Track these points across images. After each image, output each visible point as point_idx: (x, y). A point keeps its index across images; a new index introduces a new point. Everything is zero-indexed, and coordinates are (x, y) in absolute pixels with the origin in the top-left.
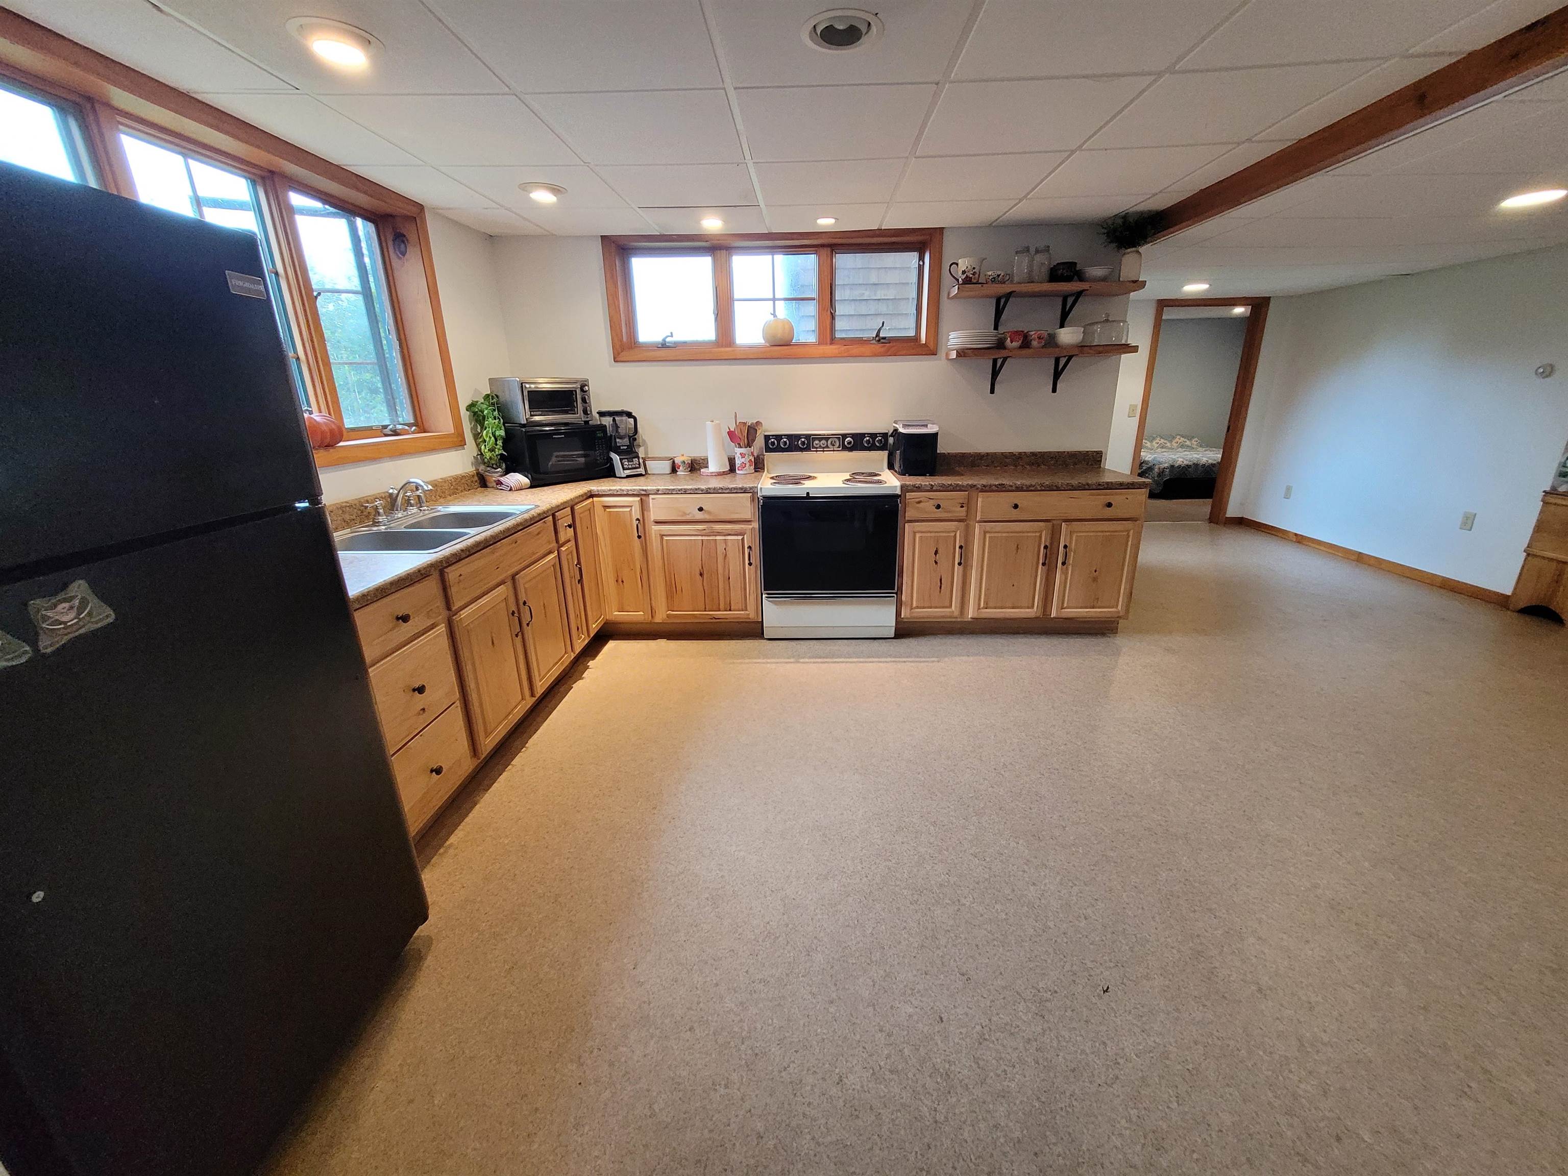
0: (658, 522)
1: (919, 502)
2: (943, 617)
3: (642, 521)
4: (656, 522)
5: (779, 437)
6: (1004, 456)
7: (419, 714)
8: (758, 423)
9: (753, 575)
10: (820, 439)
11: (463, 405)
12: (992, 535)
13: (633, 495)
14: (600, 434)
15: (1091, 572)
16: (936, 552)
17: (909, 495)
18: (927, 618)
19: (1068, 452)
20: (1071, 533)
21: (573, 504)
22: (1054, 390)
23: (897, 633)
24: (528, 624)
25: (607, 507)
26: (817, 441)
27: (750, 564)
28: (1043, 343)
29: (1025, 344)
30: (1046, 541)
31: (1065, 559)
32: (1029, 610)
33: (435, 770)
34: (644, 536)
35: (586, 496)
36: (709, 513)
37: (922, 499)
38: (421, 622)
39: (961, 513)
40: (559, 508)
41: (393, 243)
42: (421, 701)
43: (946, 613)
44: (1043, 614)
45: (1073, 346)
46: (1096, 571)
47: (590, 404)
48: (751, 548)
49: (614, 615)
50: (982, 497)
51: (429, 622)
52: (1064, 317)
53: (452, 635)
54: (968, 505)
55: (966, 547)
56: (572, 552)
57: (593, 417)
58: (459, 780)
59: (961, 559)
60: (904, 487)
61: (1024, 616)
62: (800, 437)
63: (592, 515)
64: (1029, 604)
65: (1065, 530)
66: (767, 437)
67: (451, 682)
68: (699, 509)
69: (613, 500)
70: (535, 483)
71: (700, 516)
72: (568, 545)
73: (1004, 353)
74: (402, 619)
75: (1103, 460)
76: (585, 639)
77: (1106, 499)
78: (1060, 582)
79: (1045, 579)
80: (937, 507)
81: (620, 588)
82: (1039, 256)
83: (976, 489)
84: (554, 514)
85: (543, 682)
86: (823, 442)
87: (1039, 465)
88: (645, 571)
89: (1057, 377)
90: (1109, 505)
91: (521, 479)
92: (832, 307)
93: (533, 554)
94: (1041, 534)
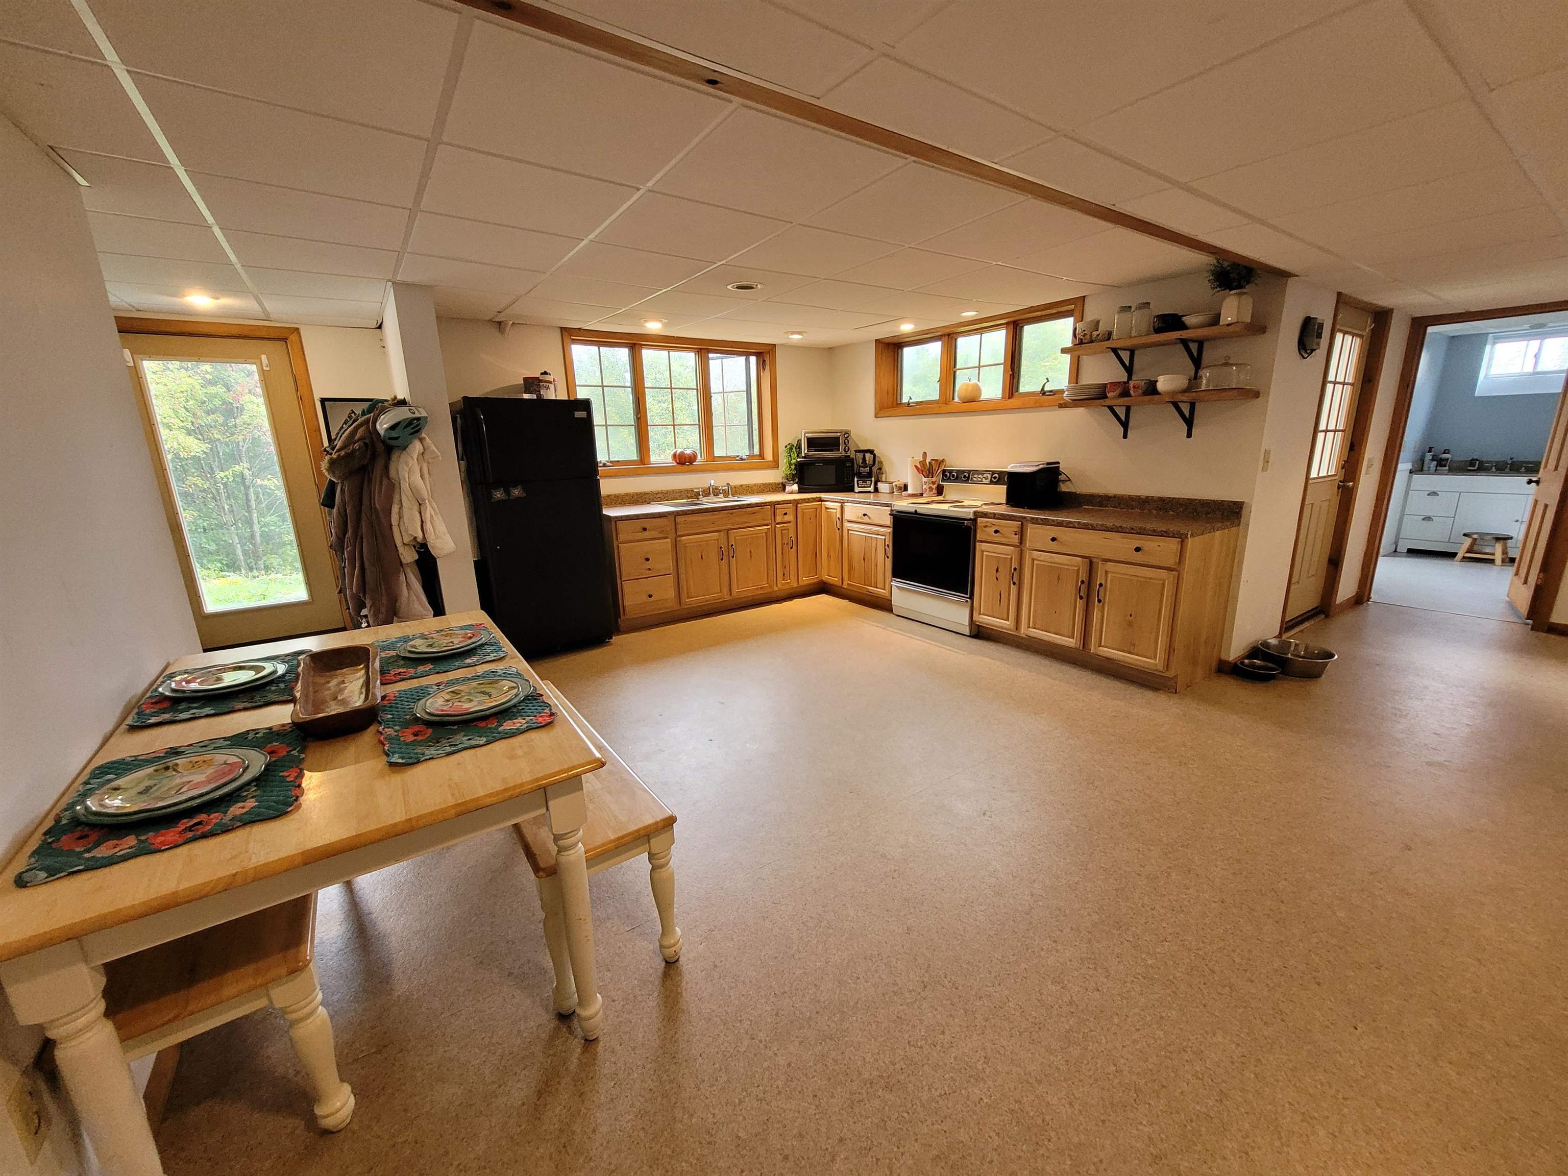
0: (849, 521)
1: (986, 527)
2: (1002, 627)
3: (841, 519)
5: (951, 472)
6: (1131, 499)
7: (647, 569)
8: (943, 461)
9: (884, 562)
10: (979, 474)
11: (783, 444)
12: (1039, 562)
13: (836, 503)
14: (848, 464)
15: (1126, 616)
16: (997, 571)
17: (979, 520)
18: (999, 627)
19: (1200, 500)
20: (1106, 572)
21: (796, 503)
22: (1189, 435)
23: (971, 632)
24: (733, 557)
25: (827, 508)
26: (976, 476)
27: (888, 557)
28: (1140, 391)
29: (1125, 393)
30: (1083, 576)
31: (1101, 597)
32: (1071, 640)
33: (650, 596)
34: (841, 529)
35: (814, 500)
36: (870, 518)
37: (988, 524)
38: (656, 534)
39: (1016, 539)
40: (778, 503)
41: (761, 365)
42: (648, 565)
43: (1004, 624)
44: (1083, 647)
45: (1174, 393)
46: (1131, 615)
47: (849, 445)
48: (888, 546)
49: (825, 577)
50: (1031, 529)
51: (661, 535)
52: (1197, 362)
53: (675, 545)
54: (1021, 533)
55: (1020, 569)
56: (788, 529)
57: (849, 453)
58: (665, 608)
59: (1015, 580)
60: (975, 513)
61: (1066, 644)
62: (963, 471)
63: (817, 512)
64: (1070, 634)
65: (1101, 569)
66: (944, 471)
67: (669, 565)
68: (865, 515)
69: (828, 504)
70: (801, 491)
71: (866, 519)
72: (785, 525)
73: (1108, 402)
74: (645, 529)
75: (1244, 512)
76: (792, 583)
77: (1137, 544)
78: (1097, 619)
79: (1083, 610)
80: (996, 532)
81: (829, 561)
82: (1140, 312)
83: (1027, 520)
84: (774, 505)
85: (742, 590)
86: (980, 476)
87: (1167, 511)
88: (840, 552)
89: (1189, 422)
90: (1138, 549)
91: (795, 487)
92: (1013, 370)
93: (746, 523)
94: (1079, 569)
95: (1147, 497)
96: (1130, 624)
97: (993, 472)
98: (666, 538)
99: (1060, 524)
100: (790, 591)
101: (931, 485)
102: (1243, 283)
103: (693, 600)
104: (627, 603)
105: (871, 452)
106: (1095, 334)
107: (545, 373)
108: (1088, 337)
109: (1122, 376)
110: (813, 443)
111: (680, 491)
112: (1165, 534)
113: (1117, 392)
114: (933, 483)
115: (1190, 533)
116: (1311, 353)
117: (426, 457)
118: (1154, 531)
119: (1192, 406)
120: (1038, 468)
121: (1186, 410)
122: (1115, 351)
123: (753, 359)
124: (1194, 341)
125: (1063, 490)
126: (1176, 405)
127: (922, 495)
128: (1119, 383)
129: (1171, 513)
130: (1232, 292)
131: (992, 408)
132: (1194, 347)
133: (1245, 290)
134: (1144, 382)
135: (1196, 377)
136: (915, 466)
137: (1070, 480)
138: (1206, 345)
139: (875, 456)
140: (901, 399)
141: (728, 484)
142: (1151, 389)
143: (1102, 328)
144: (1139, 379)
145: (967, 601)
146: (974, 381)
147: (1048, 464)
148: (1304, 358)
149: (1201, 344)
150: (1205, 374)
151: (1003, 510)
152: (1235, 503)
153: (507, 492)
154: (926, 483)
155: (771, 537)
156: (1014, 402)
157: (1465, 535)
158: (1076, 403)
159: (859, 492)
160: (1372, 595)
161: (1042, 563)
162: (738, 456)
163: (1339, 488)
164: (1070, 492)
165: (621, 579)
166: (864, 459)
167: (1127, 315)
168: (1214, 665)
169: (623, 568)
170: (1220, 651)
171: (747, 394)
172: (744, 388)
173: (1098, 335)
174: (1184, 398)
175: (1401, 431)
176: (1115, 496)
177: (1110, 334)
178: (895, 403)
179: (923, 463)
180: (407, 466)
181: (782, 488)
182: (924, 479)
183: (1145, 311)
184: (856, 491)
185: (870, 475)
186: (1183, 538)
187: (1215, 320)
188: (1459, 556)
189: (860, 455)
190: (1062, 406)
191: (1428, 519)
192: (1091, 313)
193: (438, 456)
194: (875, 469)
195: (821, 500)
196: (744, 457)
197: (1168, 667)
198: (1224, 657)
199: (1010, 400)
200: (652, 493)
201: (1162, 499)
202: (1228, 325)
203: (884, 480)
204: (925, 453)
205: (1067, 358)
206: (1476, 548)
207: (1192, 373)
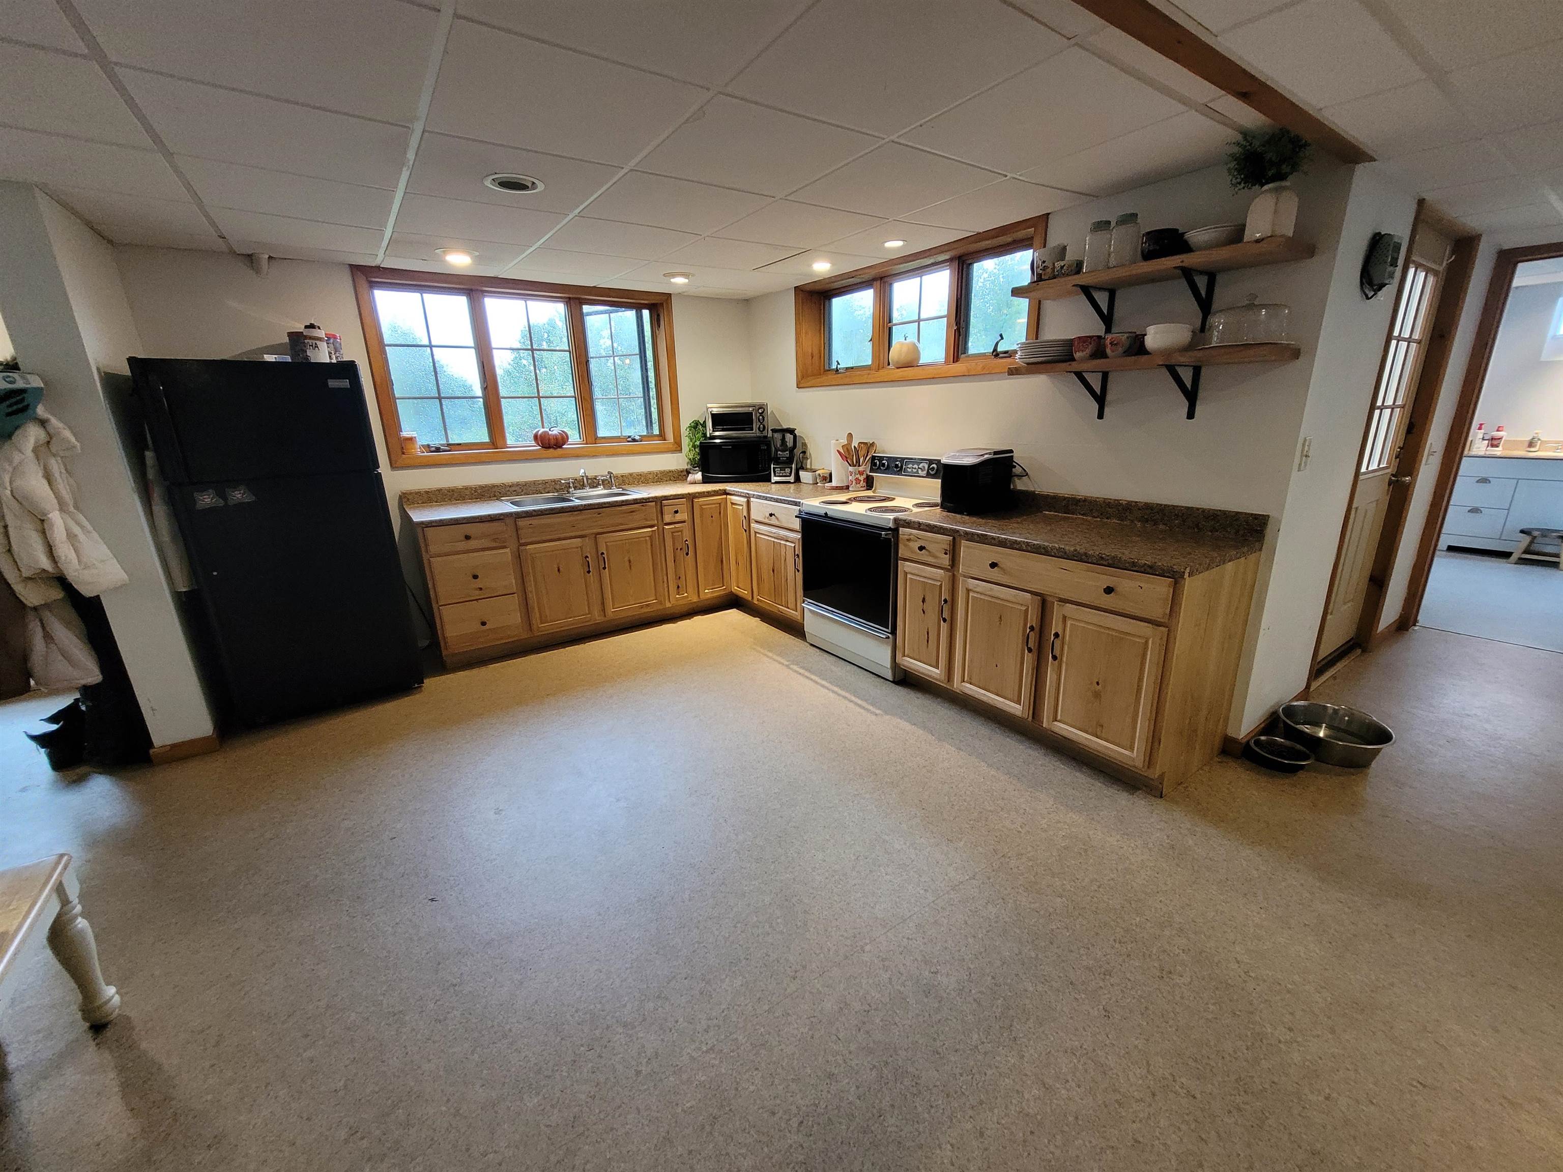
0: (757, 522)
1: (909, 540)
2: (930, 676)
3: (748, 518)
4: (756, 522)
5: (881, 459)
7: (476, 589)
8: (873, 444)
9: (794, 576)
10: (913, 463)
11: (685, 422)
12: (976, 595)
13: (743, 496)
14: (763, 446)
15: (1092, 683)
16: (924, 601)
17: (902, 530)
18: (927, 676)
20: (1065, 618)
21: (691, 497)
22: (1191, 415)
23: (894, 675)
24: (604, 568)
25: (733, 504)
26: (910, 466)
27: (798, 571)
28: (1120, 350)
29: (1099, 353)
30: (1033, 619)
31: (1057, 652)
32: (1017, 706)
33: (484, 624)
34: (748, 530)
35: (716, 493)
36: (777, 519)
37: (912, 537)
38: (485, 543)
39: (945, 560)
40: (666, 498)
41: (656, 321)
42: (479, 583)
43: (933, 673)
44: (1033, 717)
45: (1167, 352)
46: (1098, 683)
47: (765, 423)
48: (798, 555)
49: (735, 589)
50: (965, 547)
51: (494, 545)
52: (1206, 306)
53: (518, 557)
54: (953, 552)
55: (952, 602)
56: (681, 531)
57: (765, 433)
58: (509, 637)
59: (946, 615)
60: (896, 520)
61: (1012, 711)
62: (896, 459)
63: (721, 509)
64: (1016, 699)
65: (1057, 612)
66: (873, 458)
67: (510, 581)
68: (771, 515)
69: (735, 499)
70: (706, 480)
71: (773, 521)
72: (677, 525)
73: (1075, 366)
74: (468, 538)
75: (1269, 532)
76: (690, 597)
77: (1107, 581)
78: (1051, 682)
79: (1033, 669)
80: (921, 548)
81: (737, 569)
82: (1123, 229)
83: (960, 535)
84: (659, 501)
85: (616, 610)
86: (916, 466)
87: (1156, 523)
88: (748, 559)
89: (1192, 396)
90: (1109, 590)
91: (699, 476)
92: (958, 323)
93: (622, 524)
94: (1027, 609)
95: (1129, 503)
96: (1097, 695)
97: (931, 462)
98: (505, 547)
99: (1002, 544)
100: (691, 607)
101: (858, 476)
102: (1285, 168)
103: (544, 627)
104: (448, 634)
105: (792, 431)
106: (1058, 265)
107: (312, 326)
108: (1049, 270)
109: (1096, 327)
110: (719, 420)
111: (545, 483)
112: (1150, 570)
113: (1088, 351)
114: (861, 473)
115: (1188, 570)
116: (1380, 289)
117: (54, 450)
118: (1134, 565)
119: (1197, 371)
120: (982, 458)
121: (1187, 376)
122: (1086, 290)
123: (646, 313)
124: (1201, 273)
125: (1019, 488)
126: (1172, 370)
127: (847, 487)
128: (1091, 337)
129: (1161, 527)
130: (1266, 187)
131: (933, 376)
132: (1201, 282)
133: (1284, 183)
134: (1126, 335)
135: (1203, 329)
136: (838, 451)
137: (1027, 474)
138: (1220, 279)
139: (795, 436)
140: (830, 364)
141: (610, 473)
142: (1137, 346)
143: (1070, 256)
144: (1120, 333)
145: (888, 638)
146: (913, 339)
147: (996, 453)
148: (1368, 298)
149: (1212, 278)
150: (1219, 323)
151: (936, 516)
152: (1256, 517)
153: (222, 495)
154: (851, 473)
155: (657, 542)
156: (959, 367)
157: (1522, 532)
158: (1033, 367)
159: (776, 483)
160: (1419, 618)
161: (979, 596)
162: (629, 437)
163: (1389, 485)
164: (1027, 491)
165: (437, 603)
166: (783, 439)
167: (1102, 235)
168: (1217, 742)
169: (439, 589)
170: (1226, 726)
171: (641, 358)
172: (637, 351)
173: (1062, 267)
174: (1182, 359)
175: (1472, 406)
176: (1085, 500)
177: (1079, 265)
178: (822, 371)
179: (847, 447)
180: (10, 462)
181: (680, 476)
182: (851, 469)
183: (1130, 229)
184: (773, 481)
185: (790, 461)
186: (1176, 577)
187: (1237, 235)
188: (1514, 557)
189: (778, 436)
190: (1014, 372)
191: (1475, 510)
192: (1056, 238)
193: (74, 447)
194: (797, 451)
195: (725, 493)
196: (637, 438)
197: (1150, 760)
198: (1231, 732)
199: (956, 365)
200: (504, 486)
201: (1148, 507)
202: (1258, 241)
203: (808, 467)
204: (850, 435)
205: (1023, 304)
206: (1536, 547)
207: (1198, 323)
